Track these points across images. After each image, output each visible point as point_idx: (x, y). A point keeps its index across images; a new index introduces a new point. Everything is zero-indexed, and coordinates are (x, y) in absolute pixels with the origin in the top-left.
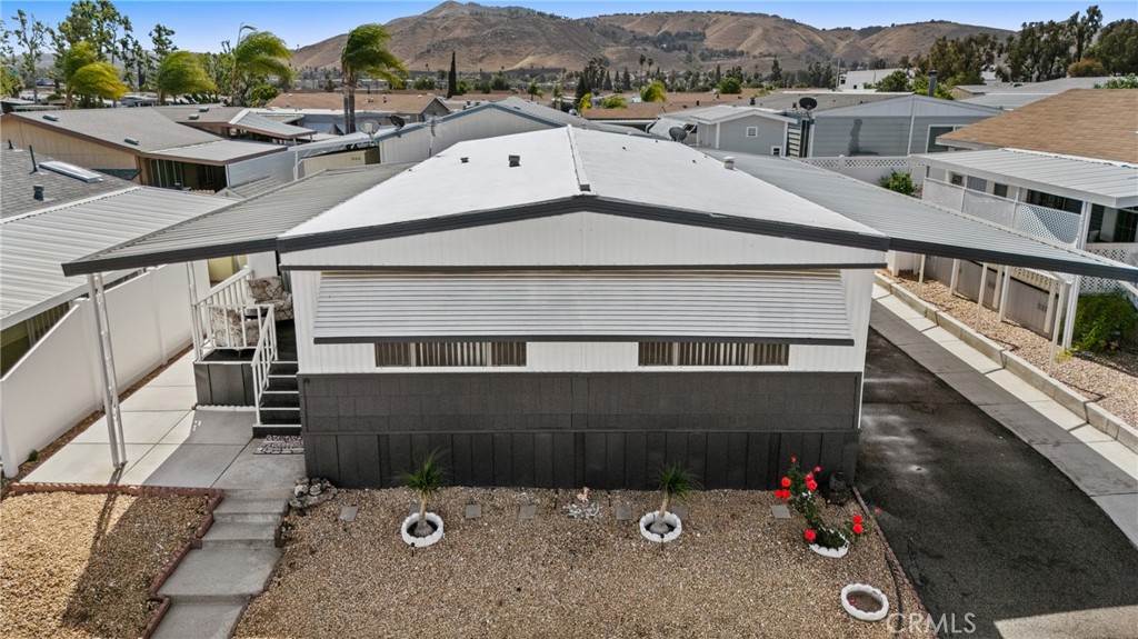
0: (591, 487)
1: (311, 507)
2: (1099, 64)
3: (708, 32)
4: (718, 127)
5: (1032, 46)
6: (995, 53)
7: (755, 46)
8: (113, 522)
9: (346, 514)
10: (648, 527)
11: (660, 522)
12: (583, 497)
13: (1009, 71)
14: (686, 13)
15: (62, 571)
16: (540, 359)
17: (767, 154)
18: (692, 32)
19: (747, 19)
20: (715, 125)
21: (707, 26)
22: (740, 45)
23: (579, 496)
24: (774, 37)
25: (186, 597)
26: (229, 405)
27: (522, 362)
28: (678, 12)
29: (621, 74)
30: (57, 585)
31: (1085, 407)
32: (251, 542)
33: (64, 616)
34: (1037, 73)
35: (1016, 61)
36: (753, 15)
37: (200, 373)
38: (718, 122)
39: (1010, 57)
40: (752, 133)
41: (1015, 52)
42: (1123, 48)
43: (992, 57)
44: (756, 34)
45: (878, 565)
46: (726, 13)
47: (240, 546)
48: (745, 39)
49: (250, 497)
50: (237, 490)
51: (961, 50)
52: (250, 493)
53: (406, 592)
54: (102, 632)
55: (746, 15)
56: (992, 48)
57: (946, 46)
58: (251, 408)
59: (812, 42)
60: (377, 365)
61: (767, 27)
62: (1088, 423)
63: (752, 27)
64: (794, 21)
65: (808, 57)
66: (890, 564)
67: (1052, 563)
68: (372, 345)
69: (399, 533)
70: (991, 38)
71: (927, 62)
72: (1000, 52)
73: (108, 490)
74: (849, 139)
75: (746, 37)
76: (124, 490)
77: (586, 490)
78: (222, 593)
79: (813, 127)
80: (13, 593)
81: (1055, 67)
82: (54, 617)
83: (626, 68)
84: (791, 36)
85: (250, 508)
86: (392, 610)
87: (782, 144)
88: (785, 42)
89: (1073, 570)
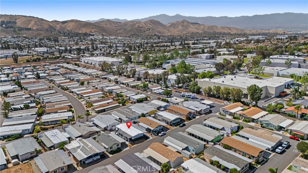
3: (17, 21)
7: (33, 26)
14: (8, 15)
18: (12, 21)
19: (28, 18)
21: (16, 19)
22: (28, 25)
24: (38, 23)
28: (5, 15)
36: (30, 17)
44: (33, 23)
46: (21, 16)
48: (30, 24)
55: (28, 17)
59: (50, 25)
61: (36, 21)
63: (31, 20)
64: (43, 19)
75: (30, 23)
84: (43, 23)
88: (42, 25)
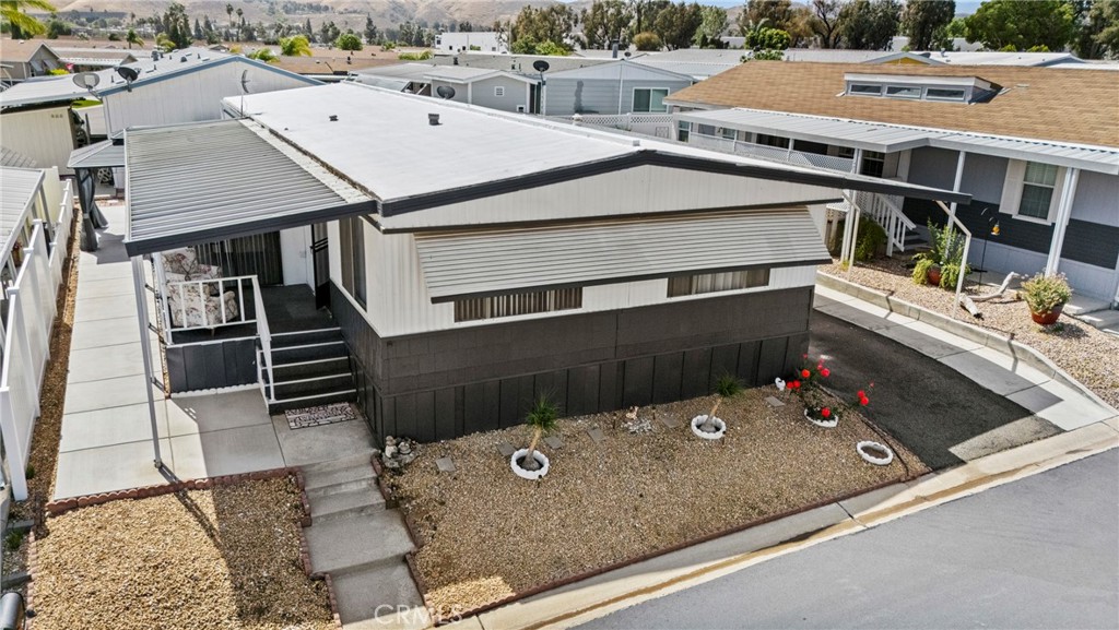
0: (641, 406)
1: (407, 466)
2: (656, 36)
4: (470, 86)
5: (602, 18)
6: (572, 23)
8: (212, 518)
9: (443, 465)
10: (698, 427)
11: (707, 423)
12: (633, 415)
13: (586, 40)
15: (205, 574)
16: (595, 301)
17: (514, 111)
20: (467, 85)
23: (629, 415)
25: (344, 569)
26: (209, 388)
27: (579, 304)
29: (202, 23)
30: (210, 588)
31: (888, 300)
32: (362, 509)
33: (240, 616)
34: (608, 42)
35: (590, 31)
37: (172, 357)
38: (470, 82)
39: (585, 28)
40: (499, 92)
41: (590, 22)
42: (671, 22)
43: (570, 26)
45: (862, 428)
47: (351, 515)
49: (329, 469)
50: (313, 465)
51: (545, 17)
52: (328, 465)
53: (555, 518)
54: (289, 619)
56: (569, 18)
57: (531, 13)
58: (255, 386)
60: (456, 321)
62: (891, 311)
65: (392, 15)
66: (867, 424)
67: (950, 405)
68: (452, 303)
69: (510, 470)
70: (567, 8)
71: (517, 27)
72: (576, 22)
73: (171, 488)
74: (574, 98)
76: (191, 485)
77: (636, 409)
78: (375, 558)
79: (544, 88)
80: (166, 608)
81: (621, 38)
82: (229, 619)
83: (206, 17)
85: (341, 477)
86: (554, 534)
87: (525, 104)
89: (964, 407)
